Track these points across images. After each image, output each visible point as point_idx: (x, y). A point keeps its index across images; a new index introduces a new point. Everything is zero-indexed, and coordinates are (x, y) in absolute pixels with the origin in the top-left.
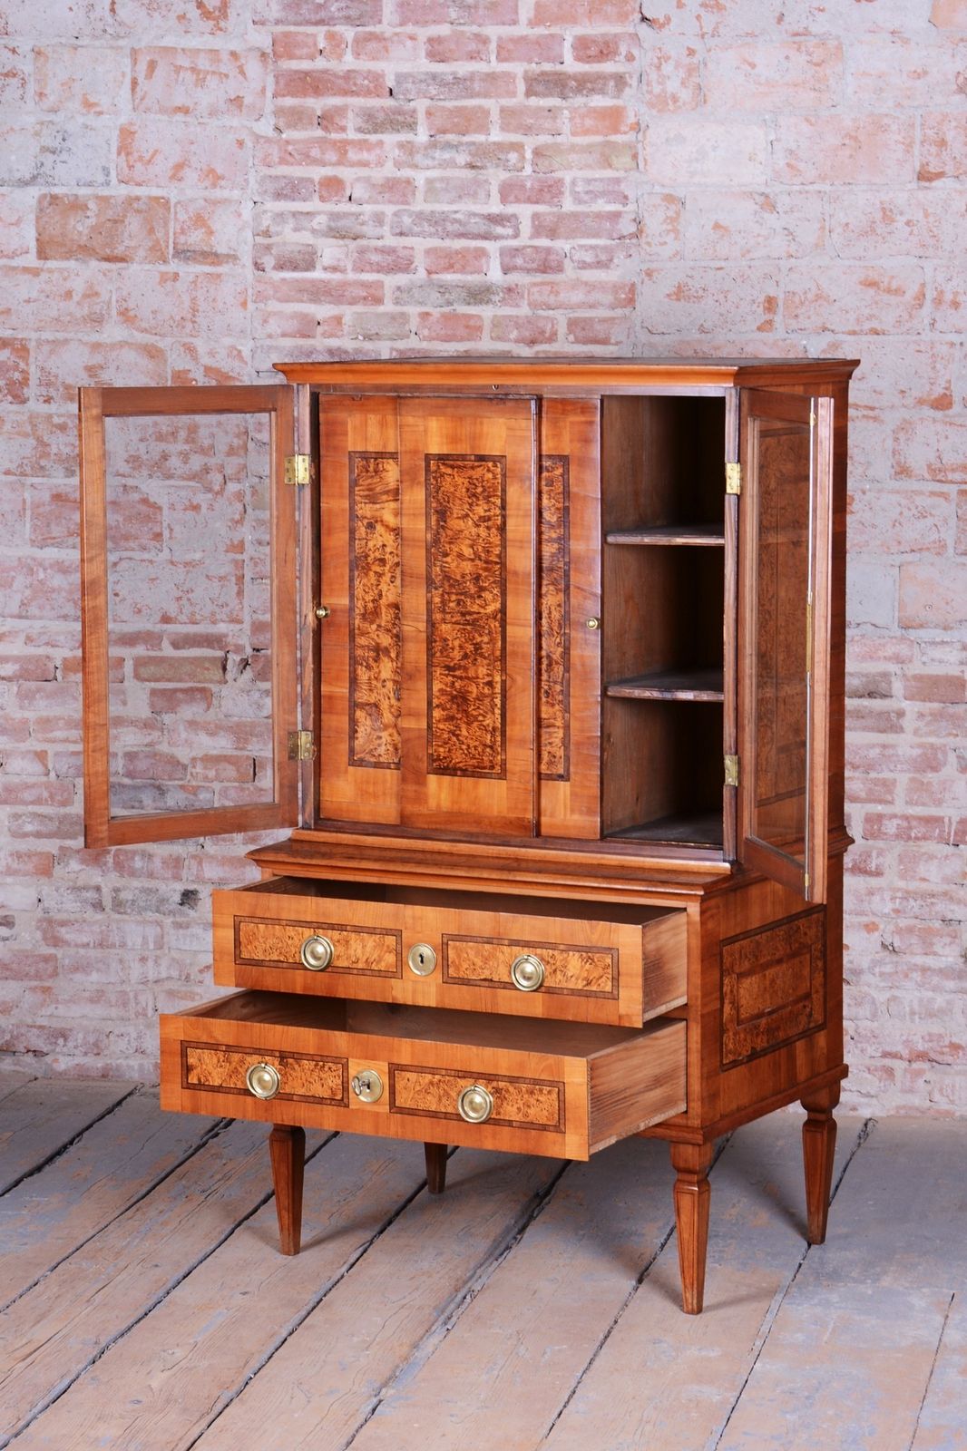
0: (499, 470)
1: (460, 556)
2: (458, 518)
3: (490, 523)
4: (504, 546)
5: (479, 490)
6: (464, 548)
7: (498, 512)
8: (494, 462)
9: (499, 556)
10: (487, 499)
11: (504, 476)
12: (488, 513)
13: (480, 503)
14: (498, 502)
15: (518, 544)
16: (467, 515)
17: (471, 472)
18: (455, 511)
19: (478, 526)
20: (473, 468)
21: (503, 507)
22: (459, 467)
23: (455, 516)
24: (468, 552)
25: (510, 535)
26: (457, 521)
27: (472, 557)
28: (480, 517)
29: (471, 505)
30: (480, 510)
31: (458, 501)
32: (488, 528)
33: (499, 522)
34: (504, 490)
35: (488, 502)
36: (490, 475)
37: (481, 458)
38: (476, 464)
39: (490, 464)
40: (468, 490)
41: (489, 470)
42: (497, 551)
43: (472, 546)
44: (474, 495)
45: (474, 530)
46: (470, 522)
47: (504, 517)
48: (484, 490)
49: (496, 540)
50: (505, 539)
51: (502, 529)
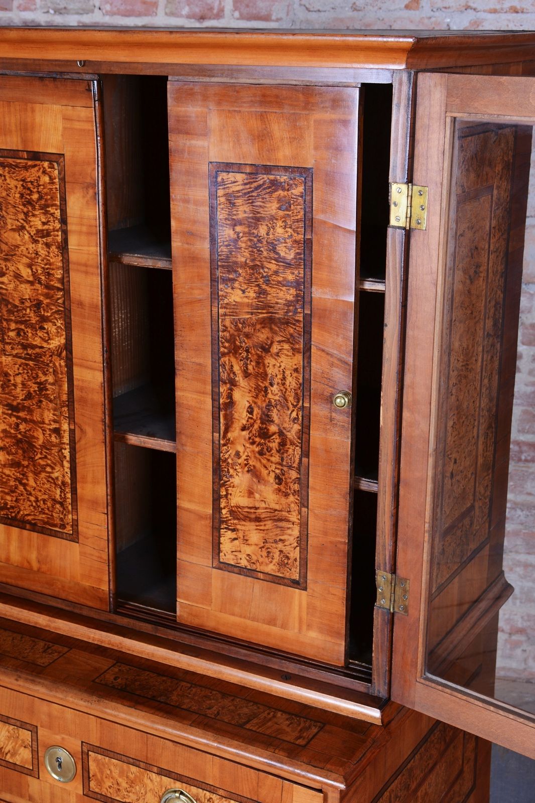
0: (56, 172)
1: (17, 276)
2: (13, 230)
3: (50, 239)
4: (66, 269)
5: (35, 196)
6: (21, 267)
7: (58, 225)
8: (51, 162)
9: (61, 281)
10: (44, 208)
11: (63, 180)
12: (46, 227)
13: (37, 213)
14: (58, 213)
15: (83, 268)
16: (22, 228)
17: (24, 174)
18: (9, 221)
19: (36, 242)
20: (26, 168)
21: (64, 221)
22: (10, 166)
23: (9, 227)
24: (26, 273)
25: (73, 256)
26: (12, 234)
27: (31, 279)
28: (38, 231)
29: (26, 214)
30: (37, 222)
31: (12, 210)
32: (48, 245)
33: (59, 239)
34: (64, 200)
35: (46, 213)
36: (46, 179)
37: (36, 156)
38: (30, 163)
39: (46, 164)
40: (22, 196)
41: (44, 172)
42: (58, 274)
43: (30, 266)
44: (30, 202)
45: (31, 246)
46: (27, 236)
47: (65, 233)
48: (40, 198)
49: (57, 261)
50: (68, 261)
51: (64, 247)
